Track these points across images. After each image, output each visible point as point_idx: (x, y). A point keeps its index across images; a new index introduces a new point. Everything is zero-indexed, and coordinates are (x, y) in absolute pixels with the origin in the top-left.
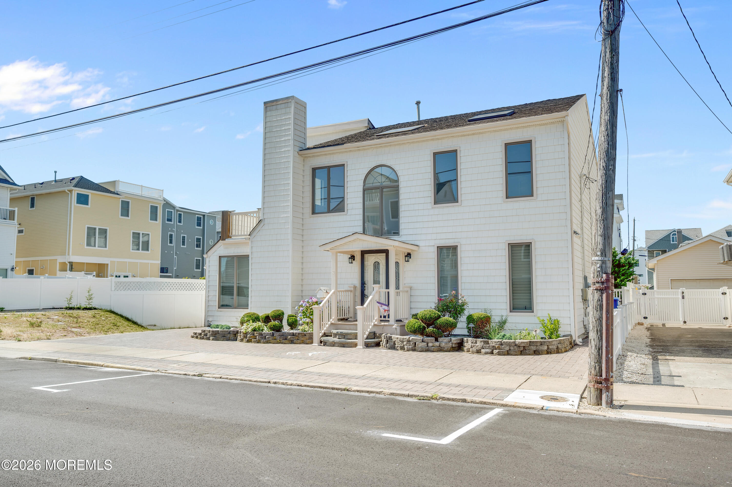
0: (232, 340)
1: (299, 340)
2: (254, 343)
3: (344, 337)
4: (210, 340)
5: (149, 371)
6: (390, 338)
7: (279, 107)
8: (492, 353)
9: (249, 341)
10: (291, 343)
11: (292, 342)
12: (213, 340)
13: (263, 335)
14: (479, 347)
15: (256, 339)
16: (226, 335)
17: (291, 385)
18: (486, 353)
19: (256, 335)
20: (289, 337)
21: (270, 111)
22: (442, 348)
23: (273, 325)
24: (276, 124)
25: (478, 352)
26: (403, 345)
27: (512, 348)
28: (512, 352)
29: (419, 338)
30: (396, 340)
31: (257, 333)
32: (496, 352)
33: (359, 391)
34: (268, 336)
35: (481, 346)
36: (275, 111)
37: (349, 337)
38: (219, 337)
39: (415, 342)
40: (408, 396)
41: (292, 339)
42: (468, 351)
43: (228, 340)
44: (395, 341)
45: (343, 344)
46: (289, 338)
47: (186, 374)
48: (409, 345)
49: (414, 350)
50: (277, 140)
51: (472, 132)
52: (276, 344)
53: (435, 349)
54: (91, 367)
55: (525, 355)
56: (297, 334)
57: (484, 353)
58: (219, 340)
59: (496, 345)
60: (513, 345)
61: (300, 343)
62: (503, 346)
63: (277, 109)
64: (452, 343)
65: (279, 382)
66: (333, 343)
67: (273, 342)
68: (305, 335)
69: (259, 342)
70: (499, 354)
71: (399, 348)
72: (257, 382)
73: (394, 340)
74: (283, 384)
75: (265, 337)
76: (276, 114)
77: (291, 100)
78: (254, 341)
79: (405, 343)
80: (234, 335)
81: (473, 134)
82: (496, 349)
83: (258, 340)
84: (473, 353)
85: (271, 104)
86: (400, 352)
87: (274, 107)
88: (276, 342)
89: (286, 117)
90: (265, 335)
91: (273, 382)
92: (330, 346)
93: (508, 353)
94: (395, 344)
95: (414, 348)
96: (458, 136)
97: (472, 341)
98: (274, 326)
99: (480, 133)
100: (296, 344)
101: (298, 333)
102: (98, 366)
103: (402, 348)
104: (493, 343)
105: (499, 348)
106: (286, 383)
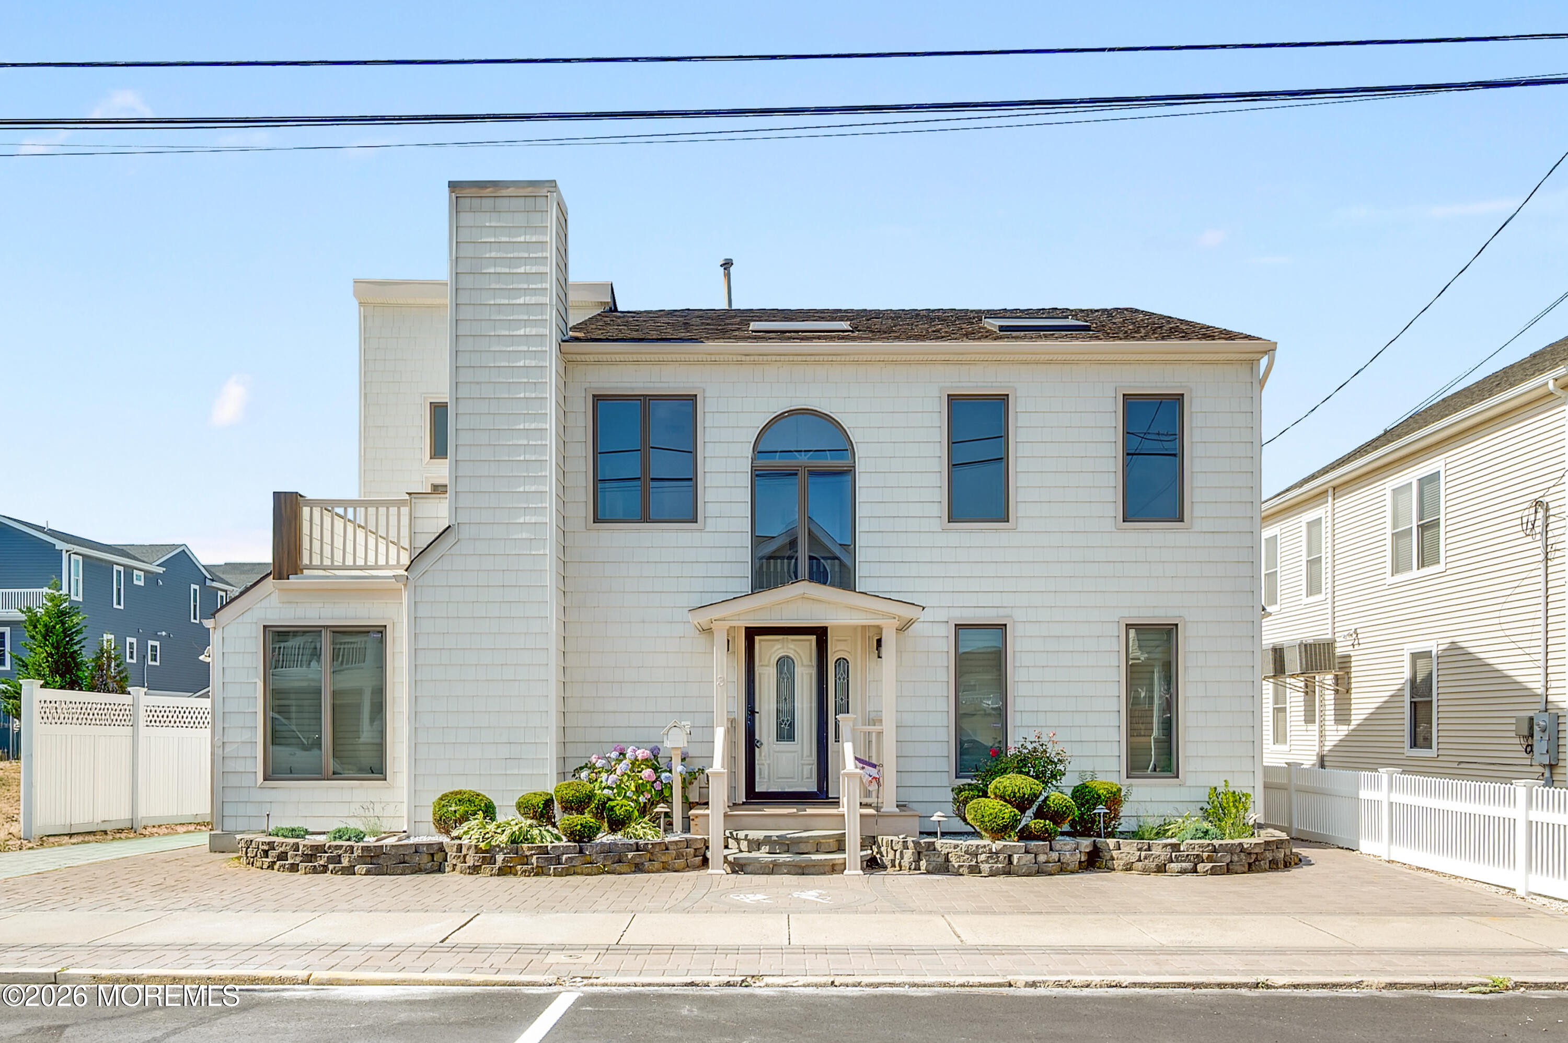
0: (426, 870)
1: (654, 861)
2: (525, 876)
3: (787, 848)
4: (354, 874)
5: (533, 985)
6: (929, 847)
7: (503, 203)
8: (1195, 871)
9: (502, 872)
10: (635, 872)
11: (638, 868)
12: (368, 873)
13: (548, 854)
14: (1162, 858)
15: (527, 864)
16: (406, 858)
17: (1088, 986)
18: (1183, 872)
19: (528, 853)
20: (630, 855)
21: (471, 210)
22: (1065, 866)
23: (581, 824)
24: (493, 254)
25: (1161, 869)
26: (977, 862)
27: (1235, 858)
28: (1237, 868)
29: (1012, 843)
30: (950, 850)
31: (530, 849)
32: (1206, 869)
33: (1298, 985)
34: (570, 855)
35: (1168, 856)
36: (488, 214)
37: (803, 847)
38: (389, 863)
39: (1010, 853)
40: (1435, 986)
41: (637, 860)
42: (1129, 868)
43: (418, 870)
44: (948, 853)
45: (800, 867)
46: (629, 857)
47: (692, 984)
48: (996, 863)
49: (1008, 872)
50: (498, 301)
51: (1047, 357)
52: (595, 875)
53: (1054, 868)
54: (262, 991)
55: (1258, 872)
56: (650, 846)
57: (1178, 872)
58: (386, 874)
59: (1203, 852)
60: (1238, 850)
61: (658, 871)
62: (1219, 855)
63: (495, 210)
64: (1080, 852)
65: (1044, 982)
66: (771, 866)
67: (585, 871)
68: (667, 849)
69: (540, 872)
70: (1213, 872)
71: (964, 870)
72: (971, 986)
73: (945, 851)
74: (1061, 986)
75: (558, 858)
76: (493, 224)
77: (545, 190)
78: (525, 871)
79: (982, 857)
80: (430, 857)
81: (1049, 362)
82: (1203, 862)
83: (537, 866)
84: (1146, 871)
85: (474, 190)
86: (969, 881)
87: (487, 203)
88: (595, 870)
89: (528, 238)
90: (558, 853)
91: (1027, 983)
92: (762, 874)
93: (1229, 870)
94: (947, 860)
95: (1007, 870)
96: (1013, 362)
97: (1140, 846)
98: (585, 827)
99: (1065, 362)
100: (649, 872)
101: (652, 844)
102: (283, 984)
103: (975, 870)
104: (1194, 848)
105: (1210, 859)
106: (1069, 981)
